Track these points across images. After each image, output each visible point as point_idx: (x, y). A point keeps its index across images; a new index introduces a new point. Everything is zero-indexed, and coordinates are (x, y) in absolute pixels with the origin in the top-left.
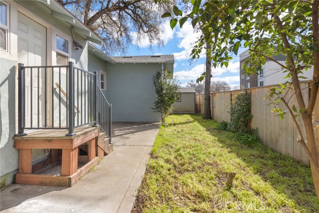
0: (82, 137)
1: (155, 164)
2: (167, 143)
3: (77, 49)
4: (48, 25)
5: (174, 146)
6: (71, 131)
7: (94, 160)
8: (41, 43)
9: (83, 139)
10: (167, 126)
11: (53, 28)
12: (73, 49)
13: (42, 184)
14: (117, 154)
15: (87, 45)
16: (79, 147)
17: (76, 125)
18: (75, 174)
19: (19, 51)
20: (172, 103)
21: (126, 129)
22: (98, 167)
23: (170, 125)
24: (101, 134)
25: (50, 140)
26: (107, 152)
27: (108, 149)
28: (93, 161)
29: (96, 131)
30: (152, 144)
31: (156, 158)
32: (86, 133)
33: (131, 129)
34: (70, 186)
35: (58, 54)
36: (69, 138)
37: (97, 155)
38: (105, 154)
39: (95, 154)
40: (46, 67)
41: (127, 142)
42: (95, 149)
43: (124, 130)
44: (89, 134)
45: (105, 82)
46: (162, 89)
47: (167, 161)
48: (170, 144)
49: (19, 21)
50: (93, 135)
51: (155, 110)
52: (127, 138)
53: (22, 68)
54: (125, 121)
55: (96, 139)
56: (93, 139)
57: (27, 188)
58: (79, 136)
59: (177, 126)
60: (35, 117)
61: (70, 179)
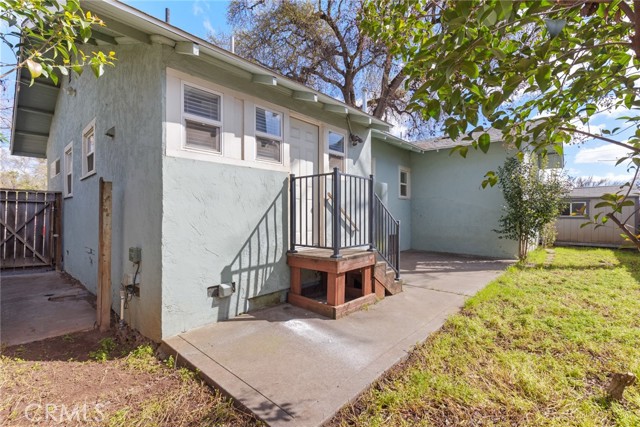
0: (349, 261)
1: (461, 323)
2: (508, 297)
3: (355, 145)
4: (319, 123)
5: (520, 305)
6: (336, 253)
7: (368, 296)
8: (313, 146)
9: (351, 265)
10: (529, 268)
11: (325, 124)
12: (349, 146)
13: (309, 309)
14: (406, 297)
15: (369, 135)
16: (346, 273)
17: (343, 245)
18: (341, 306)
19: (292, 161)
20: (547, 221)
21: (438, 264)
22: (373, 306)
23: (538, 267)
24: (379, 263)
25: (315, 260)
26: (390, 290)
27: (392, 286)
28: (365, 297)
29: (372, 257)
30: (472, 293)
31: (469, 315)
32: (355, 257)
33: (447, 265)
34: (334, 318)
35: (331, 156)
36: (333, 260)
37: (373, 291)
38: (387, 293)
39: (370, 288)
40: (319, 176)
41: (431, 283)
42: (370, 282)
43: (433, 265)
44: (361, 259)
45: (408, 185)
46: (520, 193)
47: (490, 325)
48: (514, 300)
49: (292, 128)
50: (367, 262)
51: (501, 235)
52: (434, 278)
53: (293, 179)
54: (443, 251)
55: (372, 267)
56: (368, 267)
57: (297, 309)
58: (345, 259)
59: (556, 270)
60: (310, 234)
61: (334, 309)
